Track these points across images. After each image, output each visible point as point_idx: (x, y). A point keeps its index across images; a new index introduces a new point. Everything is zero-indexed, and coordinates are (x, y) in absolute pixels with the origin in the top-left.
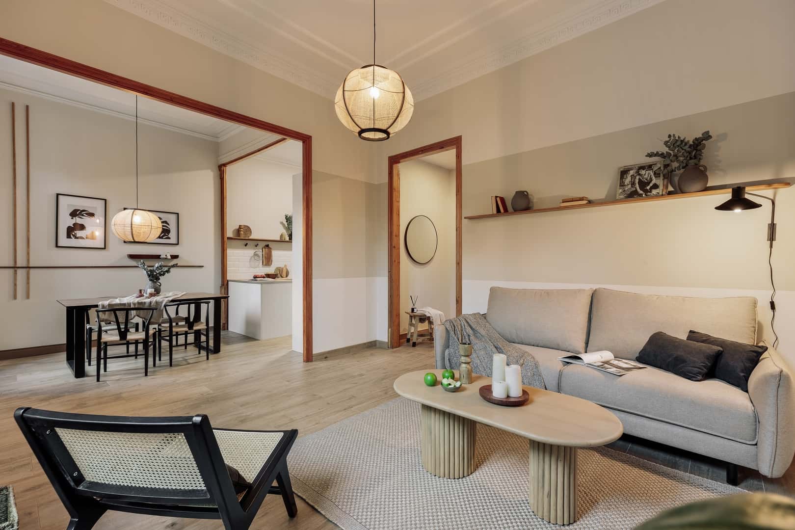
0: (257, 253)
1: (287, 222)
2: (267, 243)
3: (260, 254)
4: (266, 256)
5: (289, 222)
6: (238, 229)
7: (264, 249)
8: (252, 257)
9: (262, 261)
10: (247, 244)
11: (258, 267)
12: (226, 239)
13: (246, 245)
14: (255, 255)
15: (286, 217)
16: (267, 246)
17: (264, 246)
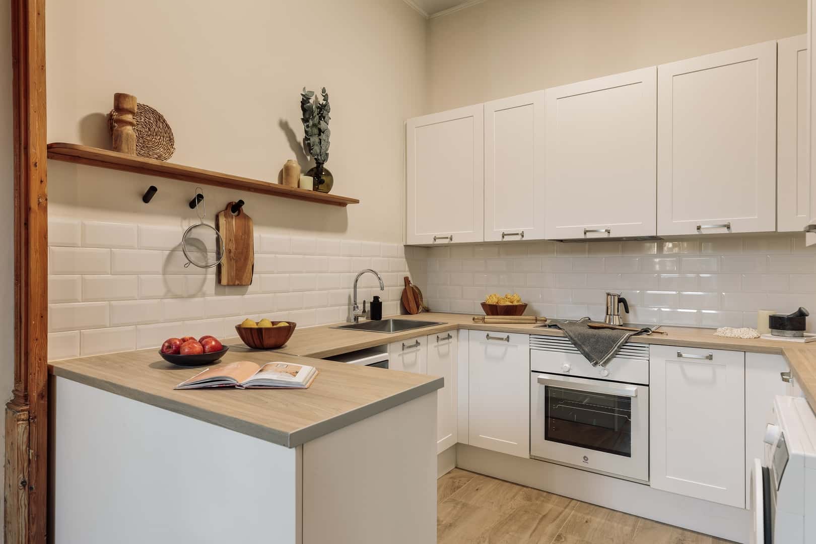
0: (195, 233)
1: (305, 120)
2: (235, 196)
3: (208, 236)
4: (233, 247)
5: (311, 123)
6: (111, 115)
7: (222, 221)
8: (174, 250)
9: (214, 269)
10: (153, 190)
11: (200, 292)
12: (37, 152)
13: (147, 198)
14: (190, 241)
15: (305, 101)
16: (236, 208)
17: (223, 207)
